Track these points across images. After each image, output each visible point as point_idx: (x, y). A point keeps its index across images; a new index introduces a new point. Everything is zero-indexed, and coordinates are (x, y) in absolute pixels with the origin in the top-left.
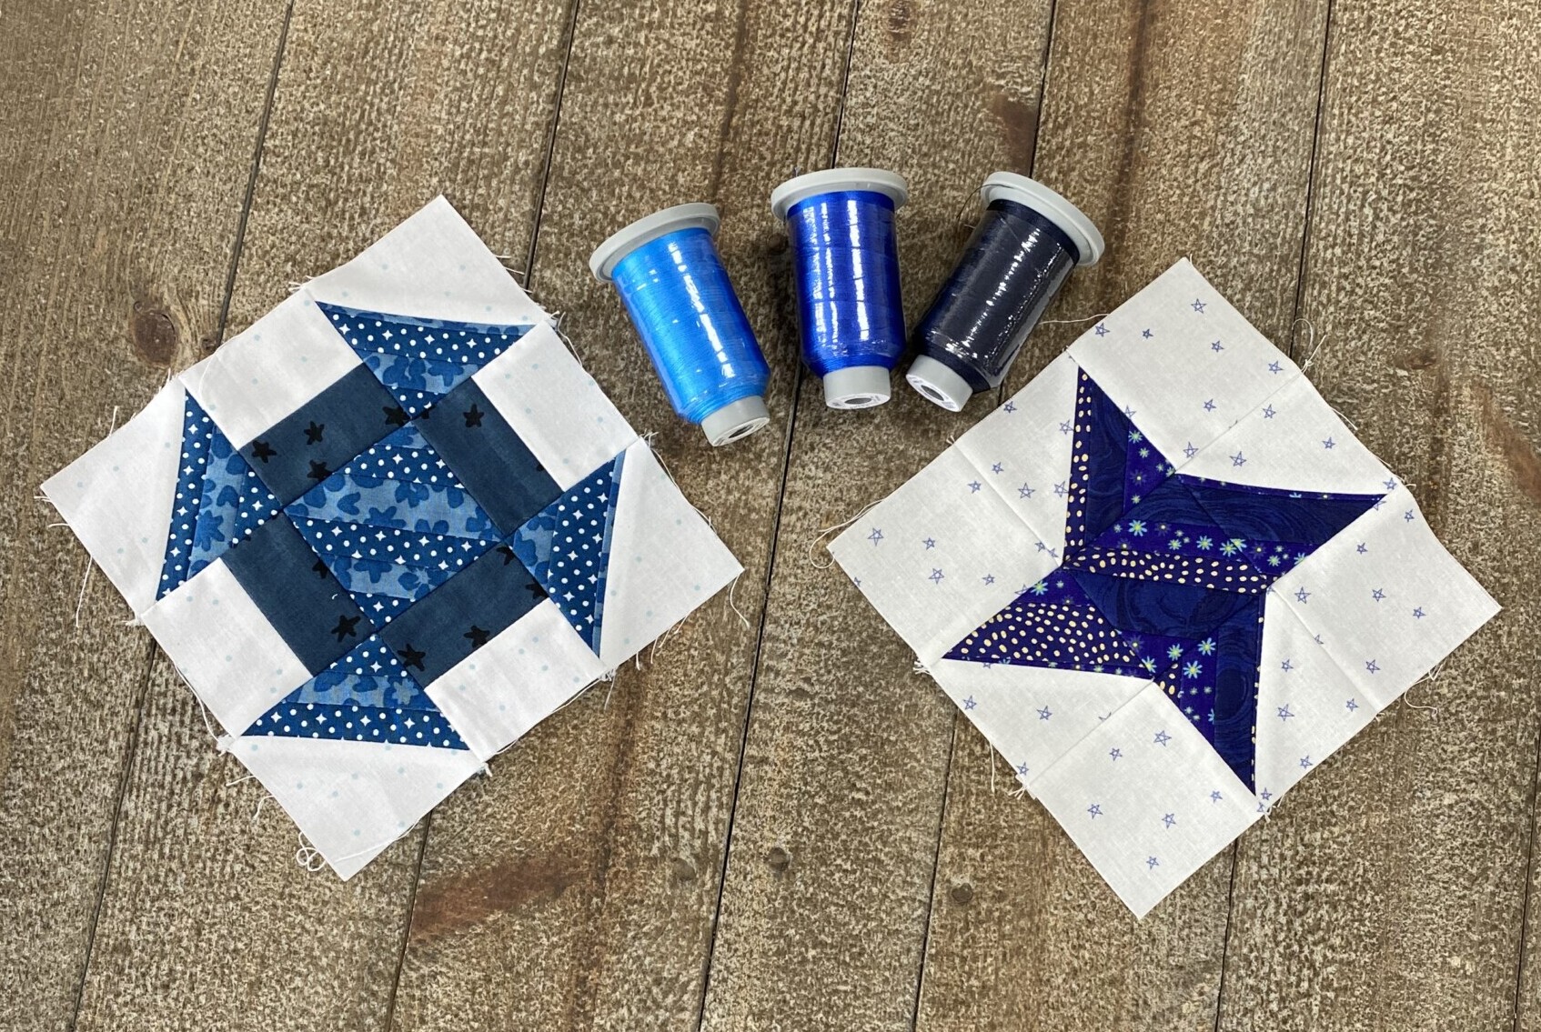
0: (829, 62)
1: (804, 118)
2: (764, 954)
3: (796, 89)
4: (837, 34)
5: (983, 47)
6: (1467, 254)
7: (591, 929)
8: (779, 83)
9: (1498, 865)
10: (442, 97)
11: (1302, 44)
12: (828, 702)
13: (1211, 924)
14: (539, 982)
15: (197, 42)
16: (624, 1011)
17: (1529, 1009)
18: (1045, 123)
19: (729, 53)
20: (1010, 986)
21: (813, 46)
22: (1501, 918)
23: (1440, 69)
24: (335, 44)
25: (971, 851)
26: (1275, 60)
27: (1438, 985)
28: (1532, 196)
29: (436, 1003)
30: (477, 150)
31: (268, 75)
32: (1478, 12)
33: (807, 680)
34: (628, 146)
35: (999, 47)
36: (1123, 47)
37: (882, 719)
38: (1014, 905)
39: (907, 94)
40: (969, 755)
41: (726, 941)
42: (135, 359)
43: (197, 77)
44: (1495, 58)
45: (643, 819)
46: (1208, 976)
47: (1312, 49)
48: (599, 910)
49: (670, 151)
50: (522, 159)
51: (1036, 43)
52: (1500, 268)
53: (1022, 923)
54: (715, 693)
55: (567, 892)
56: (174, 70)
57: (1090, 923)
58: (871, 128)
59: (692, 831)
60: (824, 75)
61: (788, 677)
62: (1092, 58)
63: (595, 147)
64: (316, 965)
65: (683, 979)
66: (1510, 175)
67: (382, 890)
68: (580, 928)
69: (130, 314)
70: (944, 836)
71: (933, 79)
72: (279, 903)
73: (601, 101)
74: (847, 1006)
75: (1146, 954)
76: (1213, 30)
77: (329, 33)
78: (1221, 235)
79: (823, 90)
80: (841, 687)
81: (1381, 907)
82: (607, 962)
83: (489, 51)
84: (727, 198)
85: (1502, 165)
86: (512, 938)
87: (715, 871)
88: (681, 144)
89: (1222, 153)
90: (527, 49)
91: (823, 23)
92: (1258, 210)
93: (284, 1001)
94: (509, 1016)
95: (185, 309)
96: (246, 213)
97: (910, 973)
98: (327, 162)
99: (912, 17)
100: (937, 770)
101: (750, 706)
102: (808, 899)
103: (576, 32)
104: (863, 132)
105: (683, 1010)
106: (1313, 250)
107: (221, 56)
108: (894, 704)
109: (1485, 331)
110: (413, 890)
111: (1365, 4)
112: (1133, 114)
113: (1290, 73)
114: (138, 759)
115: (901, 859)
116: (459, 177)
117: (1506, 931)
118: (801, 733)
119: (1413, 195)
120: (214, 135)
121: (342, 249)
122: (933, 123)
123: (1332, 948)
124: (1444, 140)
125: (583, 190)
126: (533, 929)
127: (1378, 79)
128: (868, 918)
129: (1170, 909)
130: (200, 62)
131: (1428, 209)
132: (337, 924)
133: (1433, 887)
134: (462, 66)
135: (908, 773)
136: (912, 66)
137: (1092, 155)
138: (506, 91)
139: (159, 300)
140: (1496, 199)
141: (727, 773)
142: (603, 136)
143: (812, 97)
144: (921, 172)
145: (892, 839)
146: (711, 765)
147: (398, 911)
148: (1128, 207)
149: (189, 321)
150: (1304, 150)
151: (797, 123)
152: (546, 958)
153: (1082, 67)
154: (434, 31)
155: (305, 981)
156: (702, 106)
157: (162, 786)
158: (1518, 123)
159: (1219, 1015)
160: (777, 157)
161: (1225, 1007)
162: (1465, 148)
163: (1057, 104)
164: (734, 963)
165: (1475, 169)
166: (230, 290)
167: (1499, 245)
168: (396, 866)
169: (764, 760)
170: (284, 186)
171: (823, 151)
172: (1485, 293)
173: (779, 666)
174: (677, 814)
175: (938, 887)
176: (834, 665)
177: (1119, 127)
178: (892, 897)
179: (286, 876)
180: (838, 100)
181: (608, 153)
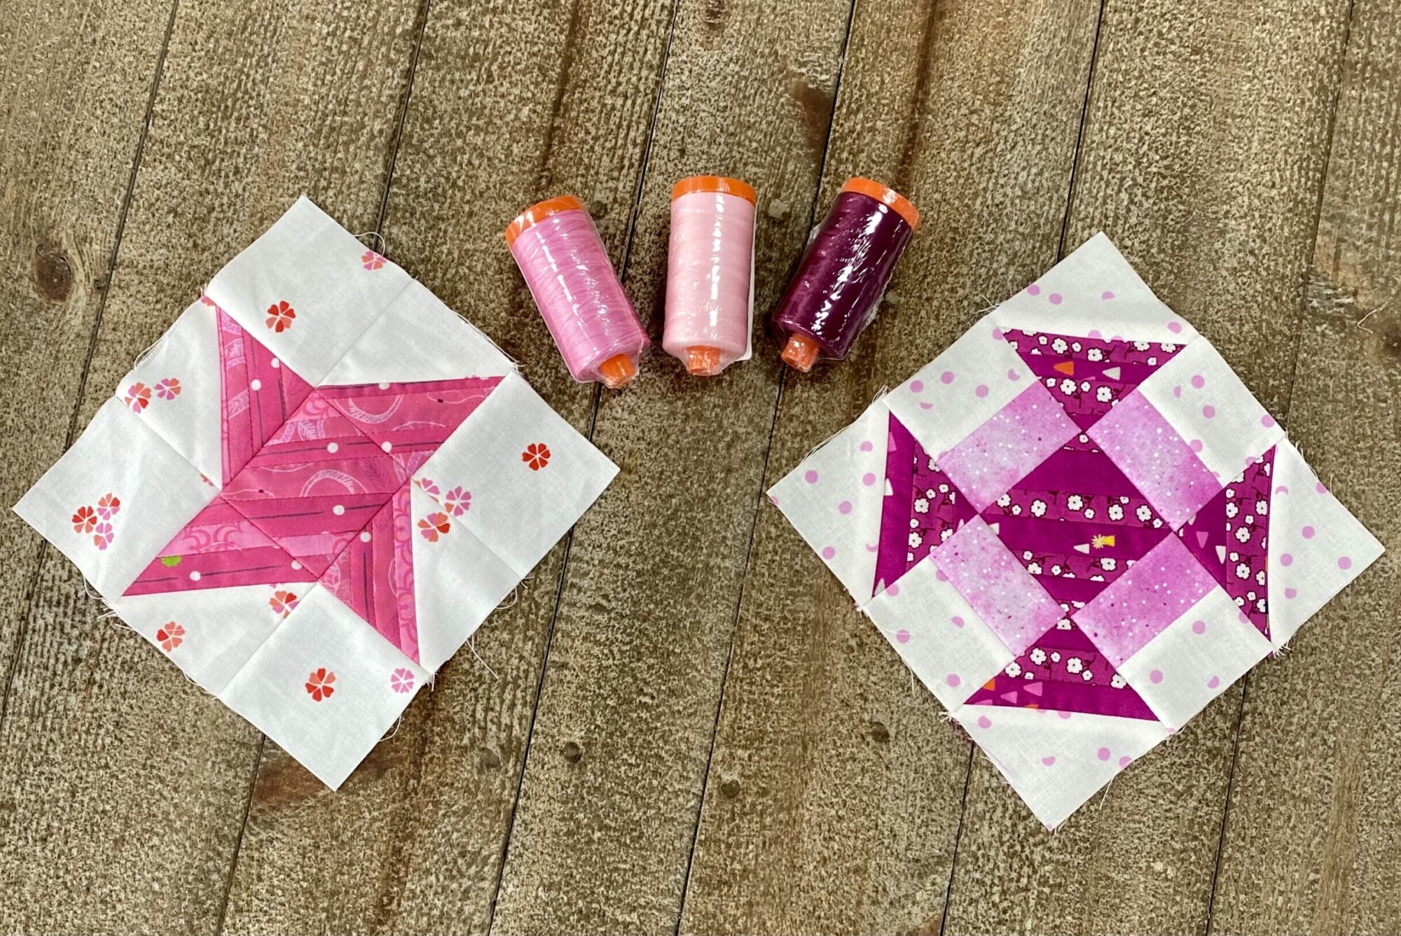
0: (650, 47)
1: (626, 97)
2: (556, 834)
3: (620, 72)
4: (659, 22)
5: (788, 38)
6: (1211, 237)
7: (407, 806)
8: (605, 66)
9: (1202, 783)
10: (309, 70)
11: (1075, 42)
12: (623, 617)
13: (945, 824)
14: (360, 851)
15: (99, 16)
16: (433, 878)
17: (1222, 911)
18: (839, 108)
19: (563, 37)
20: (768, 871)
21: (638, 33)
22: (1202, 831)
23: (1198, 68)
24: (218, 20)
25: (740, 752)
26: (1049, 56)
27: (1142, 886)
28: (1274, 186)
29: (272, 864)
30: (338, 118)
31: (159, 47)
32: (1235, 17)
33: (605, 597)
34: (470, 119)
35: (803, 38)
36: (913, 41)
37: (669, 633)
38: (775, 800)
39: (718, 79)
40: (744, 667)
41: (524, 821)
42: (36, 296)
43: (98, 46)
44: (1248, 59)
45: (456, 713)
46: (941, 869)
47: (1084, 46)
48: (415, 790)
49: (507, 124)
50: (377, 127)
51: (837, 36)
52: (1240, 251)
53: (781, 816)
54: (524, 605)
55: (388, 774)
56: (78, 41)
57: (840, 819)
58: (685, 108)
59: (499, 725)
60: (646, 59)
61: (589, 593)
62: (884, 50)
63: (441, 118)
64: (171, 827)
65: (484, 853)
66: (1255, 166)
67: (229, 766)
68: (397, 805)
69: (33, 256)
70: (718, 738)
71: (742, 66)
72: (142, 772)
73: (448, 77)
74: (625, 882)
75: (887, 848)
76: (995, 27)
77: (214, 10)
78: (990, 214)
79: (644, 73)
80: (635, 604)
81: (1096, 815)
82: (420, 835)
83: (352, 30)
84: (555, 168)
85: (1248, 157)
86: (339, 811)
87: (517, 761)
88: (517, 118)
89: (996, 140)
90: (386, 29)
91: (648, 12)
92: (1024, 192)
93: (143, 856)
94: (333, 878)
95: (81, 253)
96: (135, 169)
97: (682, 856)
98: (208, 126)
99: (727, 9)
100: (715, 680)
101: (553, 619)
102: (597, 789)
103: (430, 14)
104: (678, 112)
105: (483, 879)
106: (1072, 231)
107: (118, 28)
108: (680, 621)
109: (1222, 307)
110: (256, 766)
111: (1134, 7)
112: (919, 100)
113: (1062, 68)
114: (27, 644)
115: (679, 756)
116: (322, 142)
117: (1206, 842)
118: (598, 643)
119: (1165, 183)
120: (111, 99)
121: (217, 204)
122: (741, 105)
123: (1050, 850)
124: (1198, 133)
125: (429, 157)
126: (357, 804)
127: (1141, 76)
128: (648, 806)
129: (911, 810)
130: (101, 34)
131: (1178, 195)
132: (190, 792)
133: (1143, 800)
134: (328, 43)
135: (689, 682)
136: (724, 53)
137: (879, 138)
138: (366, 66)
139: (59, 244)
140: (1240, 189)
141: (532, 675)
142: (449, 109)
143: (634, 79)
144: (727, 150)
145: (672, 739)
146: (518, 668)
147: (243, 784)
148: (909, 186)
149: (84, 263)
150: (1071, 138)
151: (620, 102)
152: (367, 830)
153: (876, 58)
154: (305, 12)
155: (162, 841)
156: (537, 84)
157: (46, 668)
158: (1265, 119)
159: (948, 903)
160: (601, 132)
161: (953, 897)
162: (1215, 141)
163: (852, 91)
164: (529, 841)
165: (1223, 160)
166: (119, 236)
167: (1239, 230)
168: (243, 745)
169: (564, 666)
170: (169, 146)
171: (642, 128)
172: (1225, 273)
173: (581, 584)
174: (487, 709)
175: (709, 782)
176: (630, 584)
177: (906, 114)
178: (670, 790)
179: (149, 750)
180: (657, 83)
181: (453, 124)
